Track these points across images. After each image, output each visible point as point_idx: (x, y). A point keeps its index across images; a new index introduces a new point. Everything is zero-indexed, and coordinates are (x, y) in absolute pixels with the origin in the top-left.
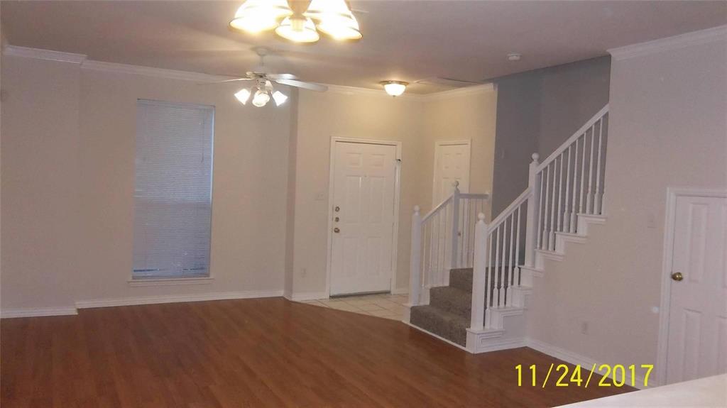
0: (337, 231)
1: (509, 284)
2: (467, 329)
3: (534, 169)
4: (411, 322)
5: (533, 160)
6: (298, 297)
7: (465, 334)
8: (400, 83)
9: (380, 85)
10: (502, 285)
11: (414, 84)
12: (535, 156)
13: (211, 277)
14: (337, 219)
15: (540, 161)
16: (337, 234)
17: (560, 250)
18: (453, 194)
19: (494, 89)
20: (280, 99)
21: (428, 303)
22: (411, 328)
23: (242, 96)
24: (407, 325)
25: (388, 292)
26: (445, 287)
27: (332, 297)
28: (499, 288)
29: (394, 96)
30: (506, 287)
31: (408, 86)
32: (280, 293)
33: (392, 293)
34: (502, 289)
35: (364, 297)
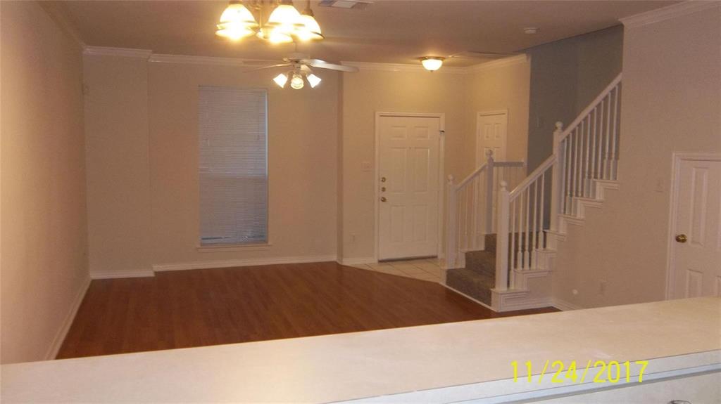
0: (384, 200)
1: (534, 248)
2: (492, 290)
3: (558, 137)
4: (448, 283)
5: (556, 128)
6: (348, 262)
7: (489, 294)
8: (437, 58)
9: (418, 61)
10: (527, 248)
11: (450, 58)
12: (559, 125)
13: (270, 243)
14: (384, 189)
15: (564, 128)
16: (384, 203)
17: (580, 215)
18: (486, 163)
19: (527, 59)
20: (314, 81)
21: (464, 266)
22: (447, 289)
23: (281, 80)
24: (442, 287)
25: (434, 257)
26: (481, 251)
27: (381, 261)
28: (523, 250)
29: (432, 71)
30: (530, 250)
31: (446, 61)
32: (334, 258)
33: (439, 257)
34: (527, 253)
35: (412, 261)
